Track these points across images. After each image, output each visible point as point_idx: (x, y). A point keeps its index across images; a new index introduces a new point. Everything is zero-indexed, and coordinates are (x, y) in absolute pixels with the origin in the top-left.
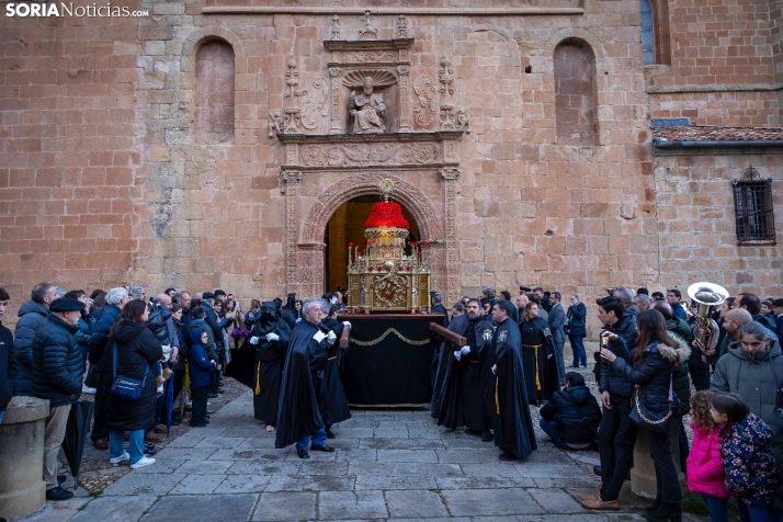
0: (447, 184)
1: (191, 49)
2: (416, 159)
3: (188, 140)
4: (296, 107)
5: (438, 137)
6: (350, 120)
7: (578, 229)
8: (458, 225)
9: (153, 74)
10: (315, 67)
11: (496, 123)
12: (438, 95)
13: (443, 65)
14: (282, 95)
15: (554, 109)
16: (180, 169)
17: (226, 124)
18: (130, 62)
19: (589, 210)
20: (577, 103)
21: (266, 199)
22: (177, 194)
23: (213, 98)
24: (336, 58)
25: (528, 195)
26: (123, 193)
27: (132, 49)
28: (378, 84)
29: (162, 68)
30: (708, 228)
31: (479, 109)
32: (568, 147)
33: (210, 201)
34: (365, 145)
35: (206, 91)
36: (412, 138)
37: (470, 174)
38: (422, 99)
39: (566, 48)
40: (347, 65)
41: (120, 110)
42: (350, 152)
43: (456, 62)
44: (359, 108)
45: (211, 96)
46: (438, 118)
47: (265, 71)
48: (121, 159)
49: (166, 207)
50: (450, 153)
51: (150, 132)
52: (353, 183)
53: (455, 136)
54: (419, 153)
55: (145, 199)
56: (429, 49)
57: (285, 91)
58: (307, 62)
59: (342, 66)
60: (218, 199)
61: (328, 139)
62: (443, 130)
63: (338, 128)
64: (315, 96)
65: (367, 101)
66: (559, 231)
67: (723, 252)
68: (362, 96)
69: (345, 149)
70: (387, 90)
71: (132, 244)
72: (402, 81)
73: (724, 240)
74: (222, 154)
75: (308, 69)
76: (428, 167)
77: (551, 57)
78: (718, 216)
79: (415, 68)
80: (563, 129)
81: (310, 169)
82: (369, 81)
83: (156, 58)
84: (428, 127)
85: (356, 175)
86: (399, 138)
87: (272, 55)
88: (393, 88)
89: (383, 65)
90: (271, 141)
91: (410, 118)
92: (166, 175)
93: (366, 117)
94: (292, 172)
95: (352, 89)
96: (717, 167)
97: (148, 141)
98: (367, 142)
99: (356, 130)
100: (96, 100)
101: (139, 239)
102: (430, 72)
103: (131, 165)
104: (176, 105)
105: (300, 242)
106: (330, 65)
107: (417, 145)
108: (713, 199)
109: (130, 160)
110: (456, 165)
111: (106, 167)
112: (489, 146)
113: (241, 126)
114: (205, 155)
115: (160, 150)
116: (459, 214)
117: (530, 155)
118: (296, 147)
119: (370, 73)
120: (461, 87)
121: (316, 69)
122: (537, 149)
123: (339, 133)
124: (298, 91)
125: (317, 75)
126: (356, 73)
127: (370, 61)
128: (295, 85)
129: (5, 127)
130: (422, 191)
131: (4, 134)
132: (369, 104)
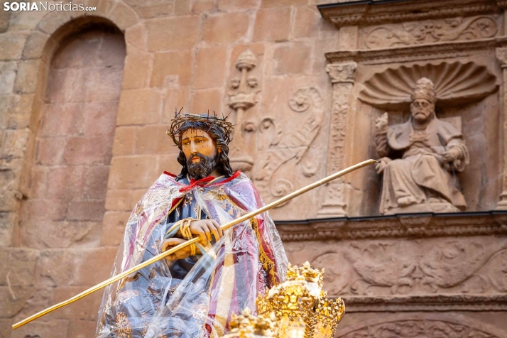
3: (3, 237)
6: (376, 184)
10: (294, 65)
17: (92, 201)
23: (73, 146)
24: (346, 41)
28: (450, 94)
34: (405, 245)
40: (372, 55)
42: (365, 261)
44: (396, 154)
45: (70, 143)
47: (185, 81)
58: (279, 54)
59: (358, 57)
63: (339, 204)
65: (417, 135)
68: (406, 126)
69: (354, 254)
70: (474, 110)
74: (70, 268)
75: (279, 71)
85: (379, 321)
87: (204, 45)
88: (489, 101)
89: (460, 48)
93: (413, 174)
98: (413, 237)
99: (385, 208)
106: (332, 58)
113: (121, 204)
119: (429, 70)
121: (300, 69)
123: (341, 213)
124: (255, 119)
125: (301, 81)
126: (393, 73)
127: (429, 42)
128: (248, 107)
132: (422, 143)
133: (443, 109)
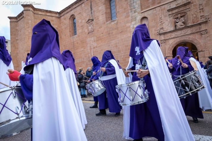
0: (204, 35)
1: (139, 21)
2: (194, 31)
4: (162, 27)
5: (200, 24)
8: (209, 45)
9: (133, 28)
12: (199, 13)
13: (200, 5)
14: (159, 25)
18: (129, 27)
24: (170, 13)
27: (129, 24)
28: (182, 15)
36: (192, 26)
38: (195, 15)
40: (173, 14)
41: (129, 36)
43: (204, 3)
44: (177, 23)
46: (200, 19)
47: (155, 21)
50: (204, 27)
52: (178, 40)
53: (205, 22)
54: (194, 30)
56: (195, 2)
58: (164, 16)
61: (170, 32)
62: (201, 22)
64: (167, 23)
68: (178, 20)
69: (175, 33)
72: (188, 13)
75: (164, 17)
76: (197, 32)
79: (192, 8)
81: (167, 39)
82: (179, 15)
83: (134, 25)
84: (197, 22)
85: (178, 38)
86: (188, 27)
87: (156, 17)
88: (186, 15)
89: (182, 10)
90: (158, 35)
91: (192, 21)
93: (179, 24)
94: (163, 41)
95: (175, 18)
98: (180, 30)
99: (177, 28)
100: (125, 35)
102: (196, 8)
105: (167, 56)
106: (169, 15)
107: (194, 28)
110: (206, 30)
116: (209, 42)
118: (163, 35)
119: (179, 13)
120: (206, 9)
121: (166, 17)
123: (173, 30)
124: (163, 23)
125: (166, 18)
126: (176, 15)
127: (179, 11)
128: (162, 22)
129: (112, 44)
130: (197, 39)
131: (112, 45)
132: (180, 21)
133: (181, 17)
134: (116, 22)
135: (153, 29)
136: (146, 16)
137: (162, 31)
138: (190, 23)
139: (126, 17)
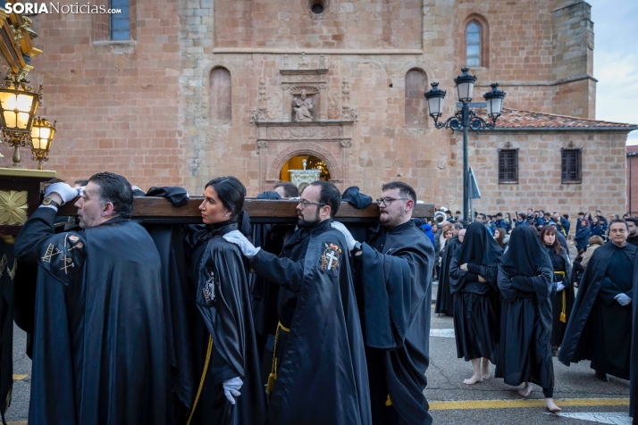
0: (344, 149)
1: (207, 74)
2: (329, 136)
3: (207, 123)
4: (265, 106)
5: (341, 124)
6: (294, 113)
7: (414, 173)
8: (351, 171)
9: (187, 87)
10: (274, 83)
11: (372, 116)
12: (341, 100)
13: (344, 83)
14: (257, 99)
15: (404, 108)
16: (204, 140)
17: (227, 114)
18: (175, 80)
19: (420, 164)
20: (418, 103)
21: (249, 156)
22: (202, 153)
23: (219, 99)
24: (286, 79)
25: (388, 155)
26: (174, 152)
27: (176, 73)
28: (309, 93)
29: (193, 83)
30: (483, 174)
31: (363, 108)
32: (411, 129)
33: (220, 157)
34: (302, 128)
35: (216, 97)
36: (327, 124)
37: (357, 144)
38: (333, 102)
39: (413, 72)
40: (292, 83)
41: (170, 107)
42: (293, 131)
43: (352, 81)
44: (298, 107)
46: (341, 113)
47: (248, 86)
48: (172, 134)
49: (196, 160)
50: (347, 133)
51: (187, 120)
52: (296, 147)
53: (351, 123)
54: (330, 132)
55: (185, 155)
56: (337, 74)
57: (258, 97)
58: (270, 80)
59: (289, 83)
60: (225, 155)
61: (282, 124)
62: (344, 120)
63: (287, 119)
64: (275, 100)
65: (303, 103)
66: (404, 175)
67: (490, 187)
68: (300, 100)
69: (291, 130)
70: (313, 97)
71: (179, 179)
72: (322, 91)
73: (492, 181)
74: (225, 132)
75: (271, 85)
76: (334, 140)
77: (404, 79)
78: (490, 168)
79: (330, 84)
80: (408, 119)
81: (273, 140)
82: (304, 92)
83: (189, 78)
84: (335, 118)
85: (296, 143)
86: (319, 124)
87: (251, 77)
88: (317, 95)
89: (312, 83)
90: (251, 125)
91: (326, 112)
92: (196, 142)
93: (302, 111)
94: (263, 142)
95: (295, 95)
96: (491, 141)
97: (186, 123)
98: (303, 126)
99: (297, 120)
100: (158, 101)
101: (183, 177)
102: (337, 87)
103: (177, 137)
104: (200, 105)
105: (267, 180)
106: (283, 83)
107: (329, 128)
108: (488, 159)
109: (177, 135)
110: (350, 139)
111: (164, 138)
112: (368, 128)
113: (235, 116)
114: (217, 132)
115: (192, 129)
116: (352, 166)
117: (390, 134)
118: (264, 129)
119: (305, 87)
120: (354, 95)
121: (275, 85)
122: (393, 131)
123: (288, 121)
124: (266, 97)
125: (276, 88)
126: (297, 87)
127: (304, 81)
128: (264, 94)
129: (110, 116)
130: (332, 153)
131: (110, 120)
132: (303, 105)
133: (308, 96)
134: (130, 51)
135: (242, 107)
136: (225, 66)
137: (263, 116)
138: (323, 114)
139: (165, 48)
